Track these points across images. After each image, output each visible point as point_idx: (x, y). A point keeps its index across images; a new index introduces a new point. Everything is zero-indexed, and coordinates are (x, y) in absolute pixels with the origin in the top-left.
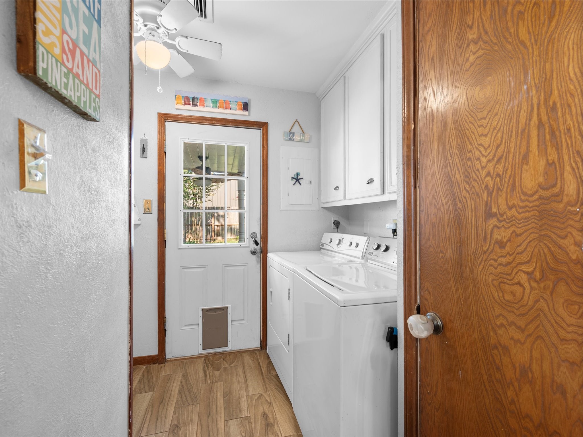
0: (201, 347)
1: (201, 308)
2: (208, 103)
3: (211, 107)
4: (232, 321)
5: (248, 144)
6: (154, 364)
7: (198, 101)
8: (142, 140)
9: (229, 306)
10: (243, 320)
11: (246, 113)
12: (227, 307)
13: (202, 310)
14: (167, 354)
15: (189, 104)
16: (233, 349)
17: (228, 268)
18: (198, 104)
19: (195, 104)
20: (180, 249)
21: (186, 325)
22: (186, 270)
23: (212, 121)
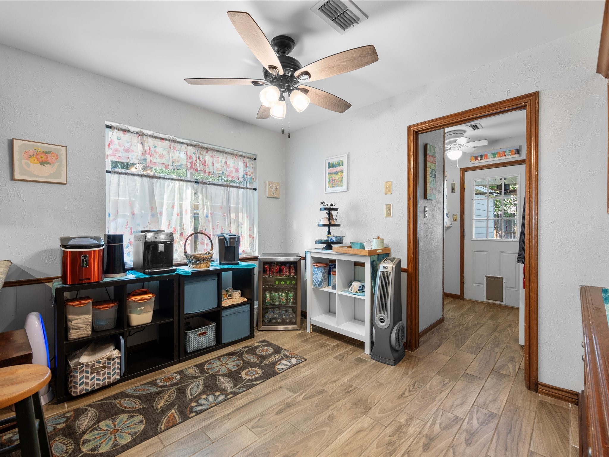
0: (485, 298)
1: (485, 275)
2: (490, 156)
3: (492, 158)
4: (506, 287)
5: (519, 175)
6: (458, 299)
7: (484, 157)
8: (452, 184)
9: (504, 277)
10: (515, 288)
11: (518, 155)
12: (503, 278)
13: (486, 276)
14: (465, 296)
15: (478, 160)
16: (506, 305)
17: (503, 254)
18: (484, 158)
19: (482, 159)
20: (472, 240)
21: (476, 283)
22: (476, 252)
23: (493, 166)
